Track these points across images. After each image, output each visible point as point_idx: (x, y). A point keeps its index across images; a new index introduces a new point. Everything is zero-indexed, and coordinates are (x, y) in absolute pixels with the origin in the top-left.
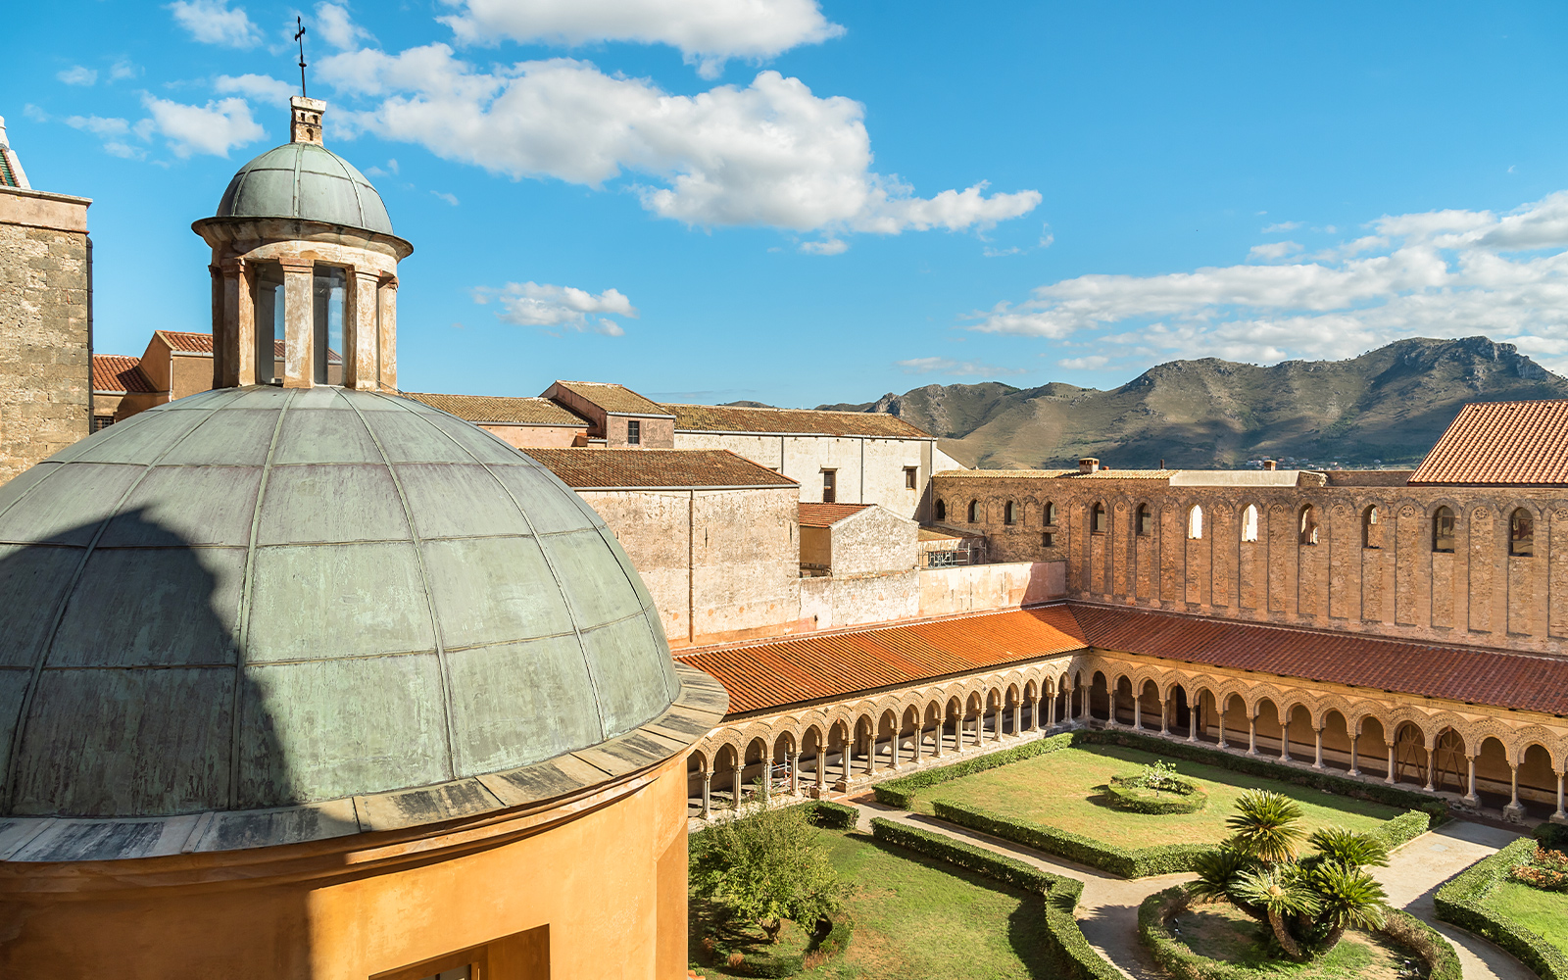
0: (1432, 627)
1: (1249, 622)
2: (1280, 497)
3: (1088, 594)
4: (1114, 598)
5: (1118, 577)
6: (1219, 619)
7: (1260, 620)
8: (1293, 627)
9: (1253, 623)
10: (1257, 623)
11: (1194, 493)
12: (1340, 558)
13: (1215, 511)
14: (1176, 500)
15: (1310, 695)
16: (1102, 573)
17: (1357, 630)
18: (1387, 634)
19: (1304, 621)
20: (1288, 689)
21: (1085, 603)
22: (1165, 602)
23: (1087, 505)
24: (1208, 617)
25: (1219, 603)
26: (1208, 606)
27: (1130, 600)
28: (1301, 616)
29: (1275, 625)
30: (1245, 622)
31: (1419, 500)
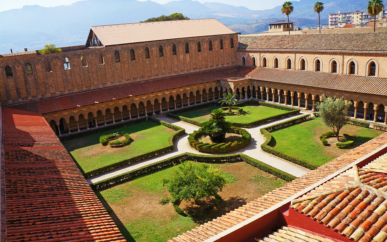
0: (118, 81)
1: (73, 93)
2: (75, 54)
3: (11, 101)
4: (23, 99)
5: (22, 91)
6: (63, 95)
7: (76, 92)
8: (85, 91)
9: (74, 93)
10: (75, 93)
11: (47, 57)
12: (94, 69)
13: (55, 62)
14: (40, 60)
15: (110, 105)
16: (15, 91)
17: (102, 87)
18: (109, 86)
19: (88, 89)
20: (104, 105)
21: (11, 104)
22: (44, 95)
23: (2, 68)
24: (59, 96)
25: (62, 90)
26: (59, 92)
27: (30, 98)
28: (87, 87)
29: (80, 92)
30: (71, 94)
31: (111, 50)
